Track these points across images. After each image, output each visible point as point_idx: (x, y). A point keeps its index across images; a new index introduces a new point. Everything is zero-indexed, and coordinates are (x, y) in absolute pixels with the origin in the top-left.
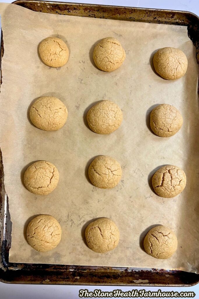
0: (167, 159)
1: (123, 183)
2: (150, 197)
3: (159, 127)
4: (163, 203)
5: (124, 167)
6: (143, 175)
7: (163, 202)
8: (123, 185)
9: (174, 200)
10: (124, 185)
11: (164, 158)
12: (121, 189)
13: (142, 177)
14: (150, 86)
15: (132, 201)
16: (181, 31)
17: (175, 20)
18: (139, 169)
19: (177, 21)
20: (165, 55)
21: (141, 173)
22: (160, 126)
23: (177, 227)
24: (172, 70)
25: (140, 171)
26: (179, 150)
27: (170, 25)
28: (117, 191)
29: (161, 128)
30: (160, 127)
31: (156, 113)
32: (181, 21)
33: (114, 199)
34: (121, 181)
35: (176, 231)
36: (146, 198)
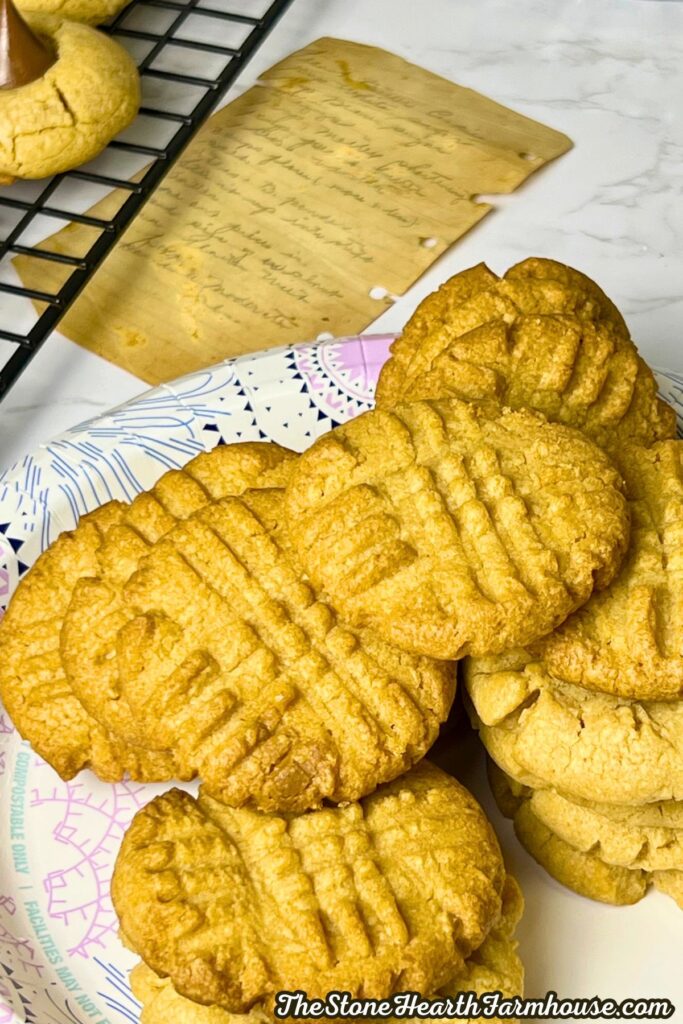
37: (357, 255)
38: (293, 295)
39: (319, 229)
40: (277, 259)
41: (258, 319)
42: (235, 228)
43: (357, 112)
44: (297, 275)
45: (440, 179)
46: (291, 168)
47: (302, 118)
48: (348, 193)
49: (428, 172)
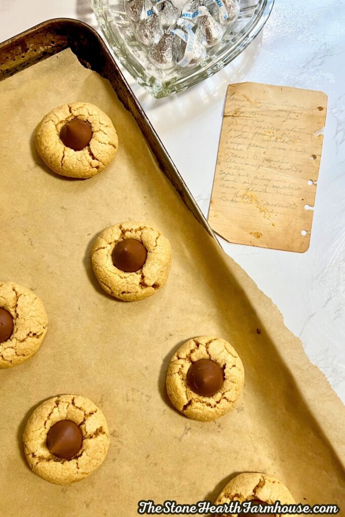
0: (178, 333)
1: (118, 436)
2: (187, 433)
3: (117, 289)
4: (220, 430)
5: (100, 402)
6: (147, 396)
7: (219, 426)
8: (119, 441)
9: (237, 409)
10: (121, 440)
11: (171, 335)
12: (119, 452)
13: (148, 401)
14: (63, 208)
15: (155, 462)
16: (62, 63)
17: (35, 51)
18: (133, 389)
19: (42, 49)
20: (49, 136)
21: (142, 394)
22: (120, 287)
23: (275, 460)
24: (80, 159)
25: (138, 391)
26: (192, 300)
27: (33, 66)
28: (114, 460)
29: (123, 290)
30: (120, 290)
31: (97, 262)
32: (49, 47)
33: (116, 481)
34: (111, 434)
35: (278, 470)
36: (180, 440)
37: (296, 171)
38: (288, 195)
39: (279, 166)
40: (276, 184)
41: (285, 209)
42: (256, 178)
43: (262, 115)
44: (284, 187)
45: (302, 130)
46: (256, 146)
47: (248, 125)
48: (280, 148)
49: (297, 129)
